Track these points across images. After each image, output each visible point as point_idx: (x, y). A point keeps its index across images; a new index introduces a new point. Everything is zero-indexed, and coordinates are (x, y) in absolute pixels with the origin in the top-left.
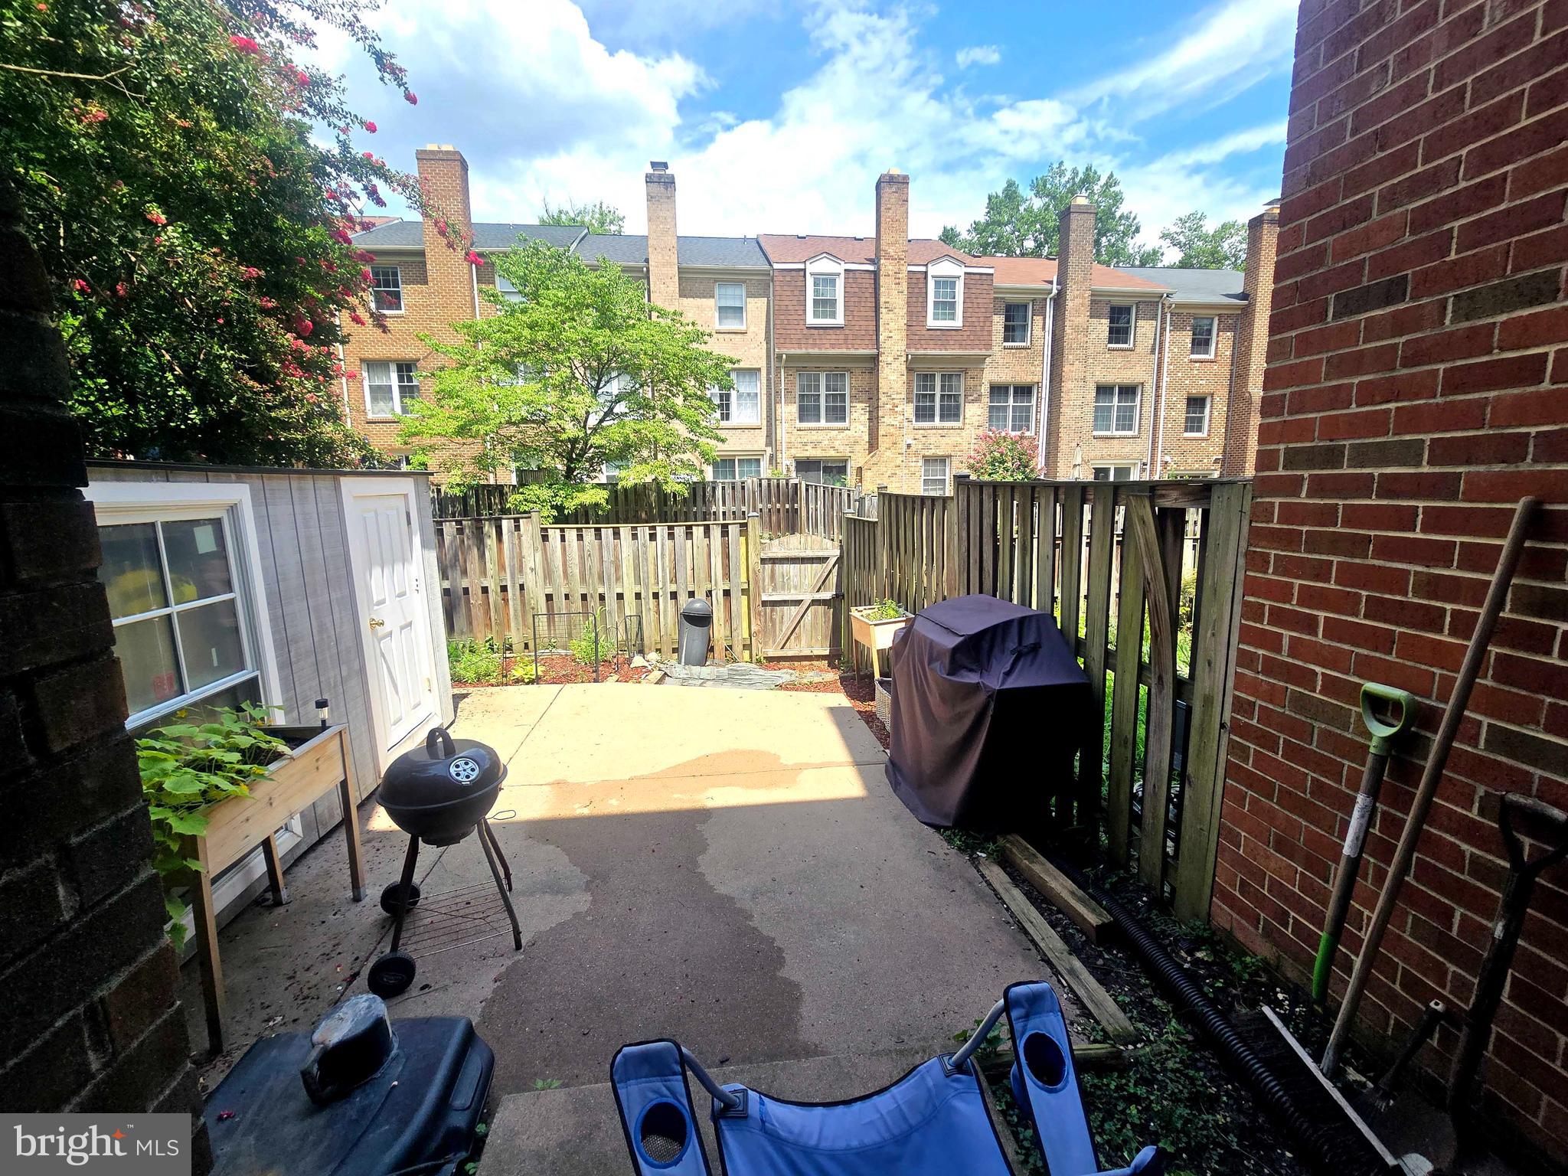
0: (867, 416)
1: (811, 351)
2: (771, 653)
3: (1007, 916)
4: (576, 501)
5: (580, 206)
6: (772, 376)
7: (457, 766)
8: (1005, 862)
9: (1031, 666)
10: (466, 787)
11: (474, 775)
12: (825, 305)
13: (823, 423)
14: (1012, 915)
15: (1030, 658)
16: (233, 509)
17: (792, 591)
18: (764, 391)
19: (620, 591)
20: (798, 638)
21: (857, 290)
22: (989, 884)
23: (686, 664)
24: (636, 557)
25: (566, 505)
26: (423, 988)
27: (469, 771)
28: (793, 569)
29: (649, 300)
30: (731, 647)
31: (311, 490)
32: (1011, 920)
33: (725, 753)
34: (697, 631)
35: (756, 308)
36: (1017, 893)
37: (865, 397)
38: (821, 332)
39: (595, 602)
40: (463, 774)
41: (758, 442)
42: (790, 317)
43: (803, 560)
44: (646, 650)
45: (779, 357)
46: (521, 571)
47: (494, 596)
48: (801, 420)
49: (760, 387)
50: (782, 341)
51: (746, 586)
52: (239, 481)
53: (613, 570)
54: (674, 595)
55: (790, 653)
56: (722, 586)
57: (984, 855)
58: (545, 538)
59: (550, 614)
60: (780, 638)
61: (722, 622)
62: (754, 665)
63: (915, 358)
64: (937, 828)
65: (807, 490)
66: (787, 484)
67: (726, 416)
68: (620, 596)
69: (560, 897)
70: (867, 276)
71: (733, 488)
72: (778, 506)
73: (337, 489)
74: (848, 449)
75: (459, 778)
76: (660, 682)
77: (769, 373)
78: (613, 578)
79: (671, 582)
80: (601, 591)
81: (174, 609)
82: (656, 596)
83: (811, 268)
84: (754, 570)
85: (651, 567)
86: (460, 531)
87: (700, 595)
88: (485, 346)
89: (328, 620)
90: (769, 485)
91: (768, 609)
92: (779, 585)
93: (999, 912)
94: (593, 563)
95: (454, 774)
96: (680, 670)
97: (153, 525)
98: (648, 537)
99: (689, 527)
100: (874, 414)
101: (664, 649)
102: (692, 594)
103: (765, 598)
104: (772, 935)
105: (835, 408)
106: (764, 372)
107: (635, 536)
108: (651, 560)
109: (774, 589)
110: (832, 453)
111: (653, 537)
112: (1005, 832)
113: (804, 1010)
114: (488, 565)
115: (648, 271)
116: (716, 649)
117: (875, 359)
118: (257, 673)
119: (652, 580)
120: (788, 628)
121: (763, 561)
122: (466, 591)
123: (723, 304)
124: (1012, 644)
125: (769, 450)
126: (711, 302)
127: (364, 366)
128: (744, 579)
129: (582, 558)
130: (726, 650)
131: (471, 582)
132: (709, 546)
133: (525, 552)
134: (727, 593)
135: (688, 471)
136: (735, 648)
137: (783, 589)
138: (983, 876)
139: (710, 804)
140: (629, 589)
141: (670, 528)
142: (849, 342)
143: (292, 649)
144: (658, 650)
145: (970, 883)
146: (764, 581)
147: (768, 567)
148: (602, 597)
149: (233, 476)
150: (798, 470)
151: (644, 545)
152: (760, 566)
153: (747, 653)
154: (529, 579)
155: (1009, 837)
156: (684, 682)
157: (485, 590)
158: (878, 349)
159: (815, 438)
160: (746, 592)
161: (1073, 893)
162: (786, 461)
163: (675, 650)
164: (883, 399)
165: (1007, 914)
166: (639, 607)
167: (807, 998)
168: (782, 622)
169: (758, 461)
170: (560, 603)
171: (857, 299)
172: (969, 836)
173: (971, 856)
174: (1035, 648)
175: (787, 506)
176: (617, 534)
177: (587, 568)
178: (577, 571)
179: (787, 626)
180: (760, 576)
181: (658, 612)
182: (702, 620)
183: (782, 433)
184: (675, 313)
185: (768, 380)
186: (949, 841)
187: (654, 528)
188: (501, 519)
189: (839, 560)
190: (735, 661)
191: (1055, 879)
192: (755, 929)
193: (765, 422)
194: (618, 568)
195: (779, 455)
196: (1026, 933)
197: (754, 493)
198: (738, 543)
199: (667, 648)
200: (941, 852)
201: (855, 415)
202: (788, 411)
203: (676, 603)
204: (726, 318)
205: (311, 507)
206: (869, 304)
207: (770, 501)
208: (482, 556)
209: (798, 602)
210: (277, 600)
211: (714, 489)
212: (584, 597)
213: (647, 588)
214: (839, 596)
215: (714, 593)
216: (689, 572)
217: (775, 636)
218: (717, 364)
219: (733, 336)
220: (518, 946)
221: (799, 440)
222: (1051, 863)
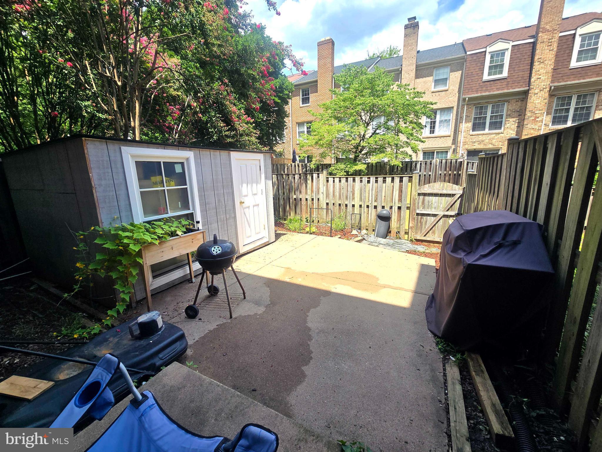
0: (516, 125)
1: (484, 94)
2: (418, 238)
3: (443, 398)
4: (354, 169)
5: (381, 50)
6: (460, 110)
7: (215, 248)
8: (464, 368)
9: (506, 254)
10: (214, 255)
11: (219, 252)
12: (497, 68)
13: (487, 131)
14: (446, 399)
15: (507, 250)
16: (188, 159)
17: (433, 210)
18: (454, 118)
19: (353, 203)
20: (434, 233)
21: (519, 55)
22: (445, 375)
23: (376, 236)
24: (361, 190)
25: (350, 171)
26: (199, 319)
27: (218, 250)
28: (434, 199)
29: (401, 83)
30: (399, 232)
31: (219, 155)
32: (443, 401)
33: (356, 273)
34: (383, 224)
35: (455, 77)
36: (459, 388)
37: (516, 114)
38: (492, 83)
39: (343, 207)
40: (215, 251)
41: (448, 143)
42: (473, 78)
43: (442, 195)
44: (362, 229)
45: (464, 100)
46: (318, 193)
47: (309, 202)
48: (473, 130)
49: (452, 116)
50: (467, 91)
51: (409, 206)
52: (190, 150)
53: (351, 195)
54: (375, 207)
55: (428, 239)
56: (397, 205)
57: (453, 359)
58: (328, 181)
59: (327, 209)
60: (424, 231)
61: (396, 220)
62: (408, 242)
63: (557, 88)
64: (435, 335)
65: (467, 164)
66: (456, 162)
67: (432, 132)
68: (353, 206)
69: (257, 306)
70: (528, 45)
71: (426, 164)
72: (450, 172)
73: (229, 156)
74: (501, 144)
75: (213, 252)
76: (359, 241)
77: (458, 109)
78: (351, 198)
79: (375, 201)
80: (346, 203)
81: (166, 188)
82: (368, 207)
83: (489, 49)
84: (413, 198)
85: (367, 195)
86: (300, 178)
87: (387, 208)
88: (329, 111)
89: (222, 199)
90: (446, 162)
91: (420, 217)
92: (426, 206)
93: (439, 393)
94: (344, 191)
95: (212, 250)
96: (372, 238)
97: (160, 162)
98: (366, 182)
99: (385, 178)
100: (521, 123)
101: (369, 229)
102: (383, 207)
103: (418, 212)
104: (313, 350)
105: (496, 123)
106: (455, 108)
107: (361, 181)
108: (367, 191)
109: (424, 208)
110: (490, 146)
111: (369, 182)
112: (472, 351)
113: (299, 387)
114: (308, 191)
115: (401, 70)
116: (392, 232)
117: (526, 93)
118: (193, 211)
119: (367, 200)
120: (428, 227)
121: (419, 194)
122: (301, 199)
123: (437, 78)
124: (498, 239)
125: (453, 147)
126: (431, 79)
127: (297, 125)
128: (408, 202)
129: (340, 189)
130: (397, 233)
131: (303, 197)
132: (393, 186)
133: (320, 186)
134: (399, 208)
135: (403, 156)
136: (401, 233)
137: (428, 208)
138: (445, 370)
139: (333, 290)
140: (357, 203)
141: (377, 178)
142: (509, 85)
143: (207, 206)
144: (367, 229)
145: (433, 370)
146: (418, 203)
147: (421, 197)
148: (346, 205)
149: (188, 149)
150: (468, 156)
151: (365, 185)
152: (417, 197)
153: (406, 236)
154: (321, 197)
155: (473, 356)
156: (371, 244)
157: (307, 199)
158: (529, 86)
159: (480, 139)
160: (408, 208)
161: (493, 405)
162: (462, 152)
163: (374, 230)
164: (528, 114)
165: (443, 396)
166: (360, 211)
167: (305, 384)
168: (426, 224)
169: (447, 152)
170: (331, 206)
171: (518, 61)
172: (448, 345)
173: (445, 357)
174: (515, 244)
175: (455, 172)
176: (354, 180)
177: (342, 193)
178: (338, 195)
179: (428, 225)
180: (417, 201)
181: (368, 214)
182: (386, 219)
183: (461, 138)
184: (406, 85)
185: (457, 112)
186: (437, 344)
187: (369, 178)
188: (313, 173)
189: (461, 196)
190: (400, 239)
191: (488, 391)
192: (309, 345)
193: (453, 133)
194: (353, 194)
195: (458, 149)
196: (448, 413)
197: (436, 166)
198: (407, 186)
199: (370, 229)
200: (427, 348)
201: (508, 125)
202: (466, 126)
203: (376, 211)
204: (438, 85)
205: (218, 161)
206: (526, 62)
207: (446, 170)
208: (306, 187)
209: (435, 215)
210: (202, 190)
211: (416, 164)
212: (340, 205)
213: (365, 203)
214: (459, 214)
215: (393, 208)
216: (383, 198)
217: (421, 230)
218: (424, 106)
219: (441, 93)
220: (231, 317)
221: (471, 140)
222: (492, 380)
